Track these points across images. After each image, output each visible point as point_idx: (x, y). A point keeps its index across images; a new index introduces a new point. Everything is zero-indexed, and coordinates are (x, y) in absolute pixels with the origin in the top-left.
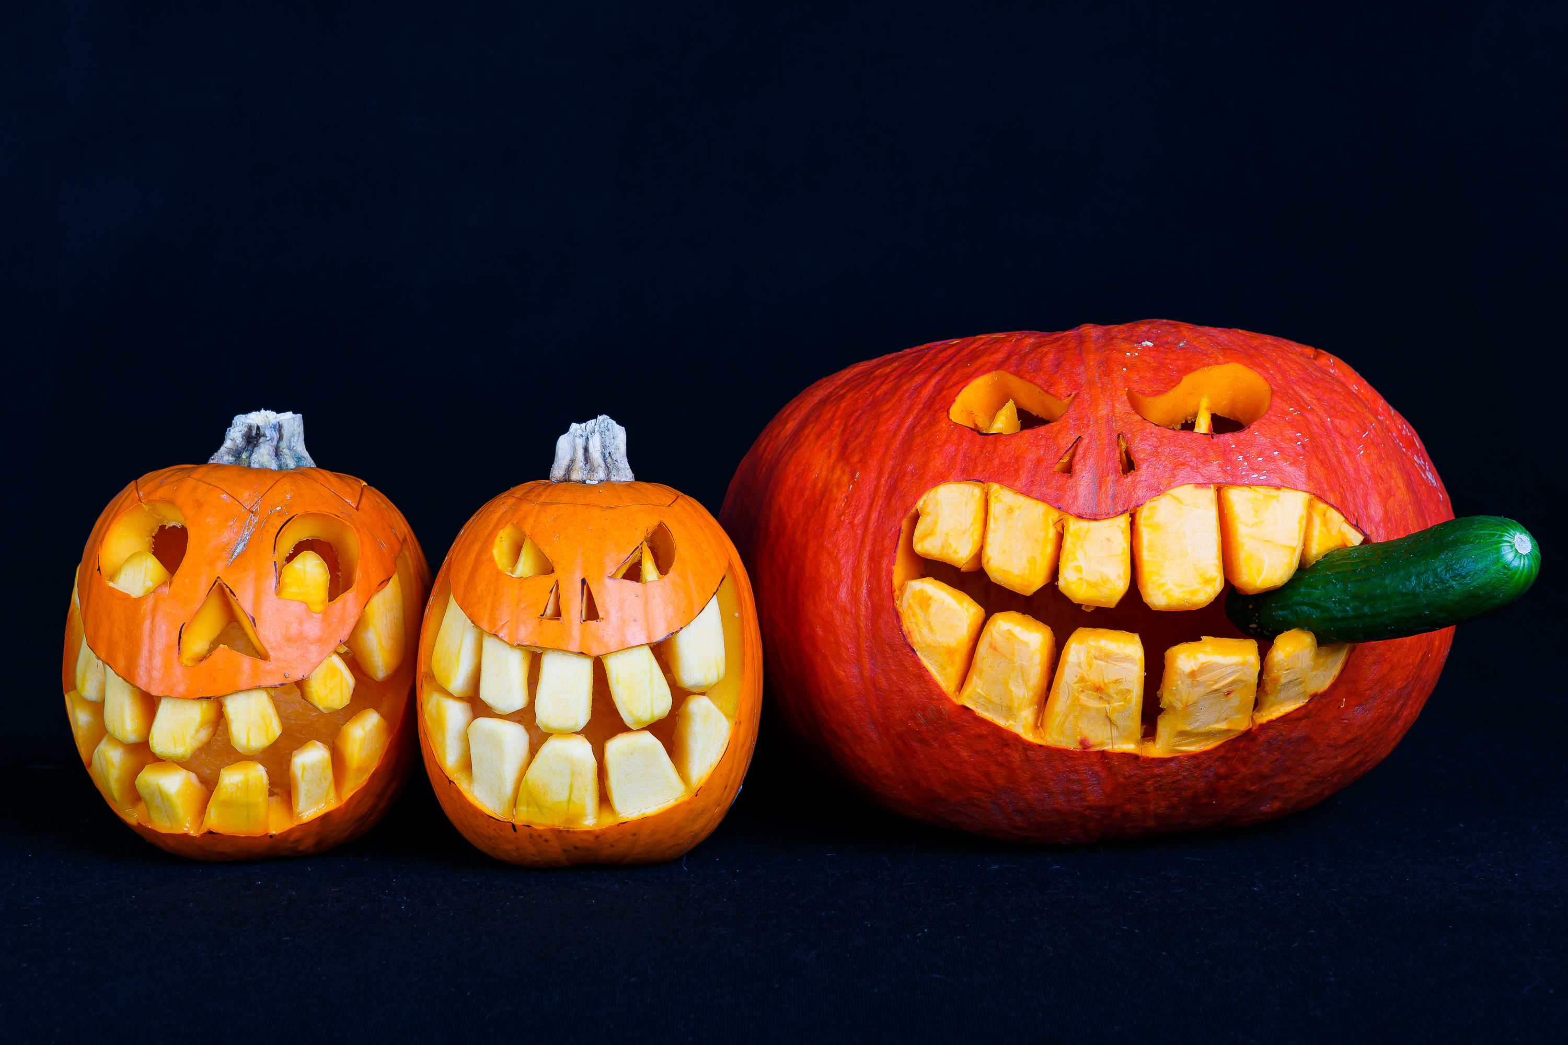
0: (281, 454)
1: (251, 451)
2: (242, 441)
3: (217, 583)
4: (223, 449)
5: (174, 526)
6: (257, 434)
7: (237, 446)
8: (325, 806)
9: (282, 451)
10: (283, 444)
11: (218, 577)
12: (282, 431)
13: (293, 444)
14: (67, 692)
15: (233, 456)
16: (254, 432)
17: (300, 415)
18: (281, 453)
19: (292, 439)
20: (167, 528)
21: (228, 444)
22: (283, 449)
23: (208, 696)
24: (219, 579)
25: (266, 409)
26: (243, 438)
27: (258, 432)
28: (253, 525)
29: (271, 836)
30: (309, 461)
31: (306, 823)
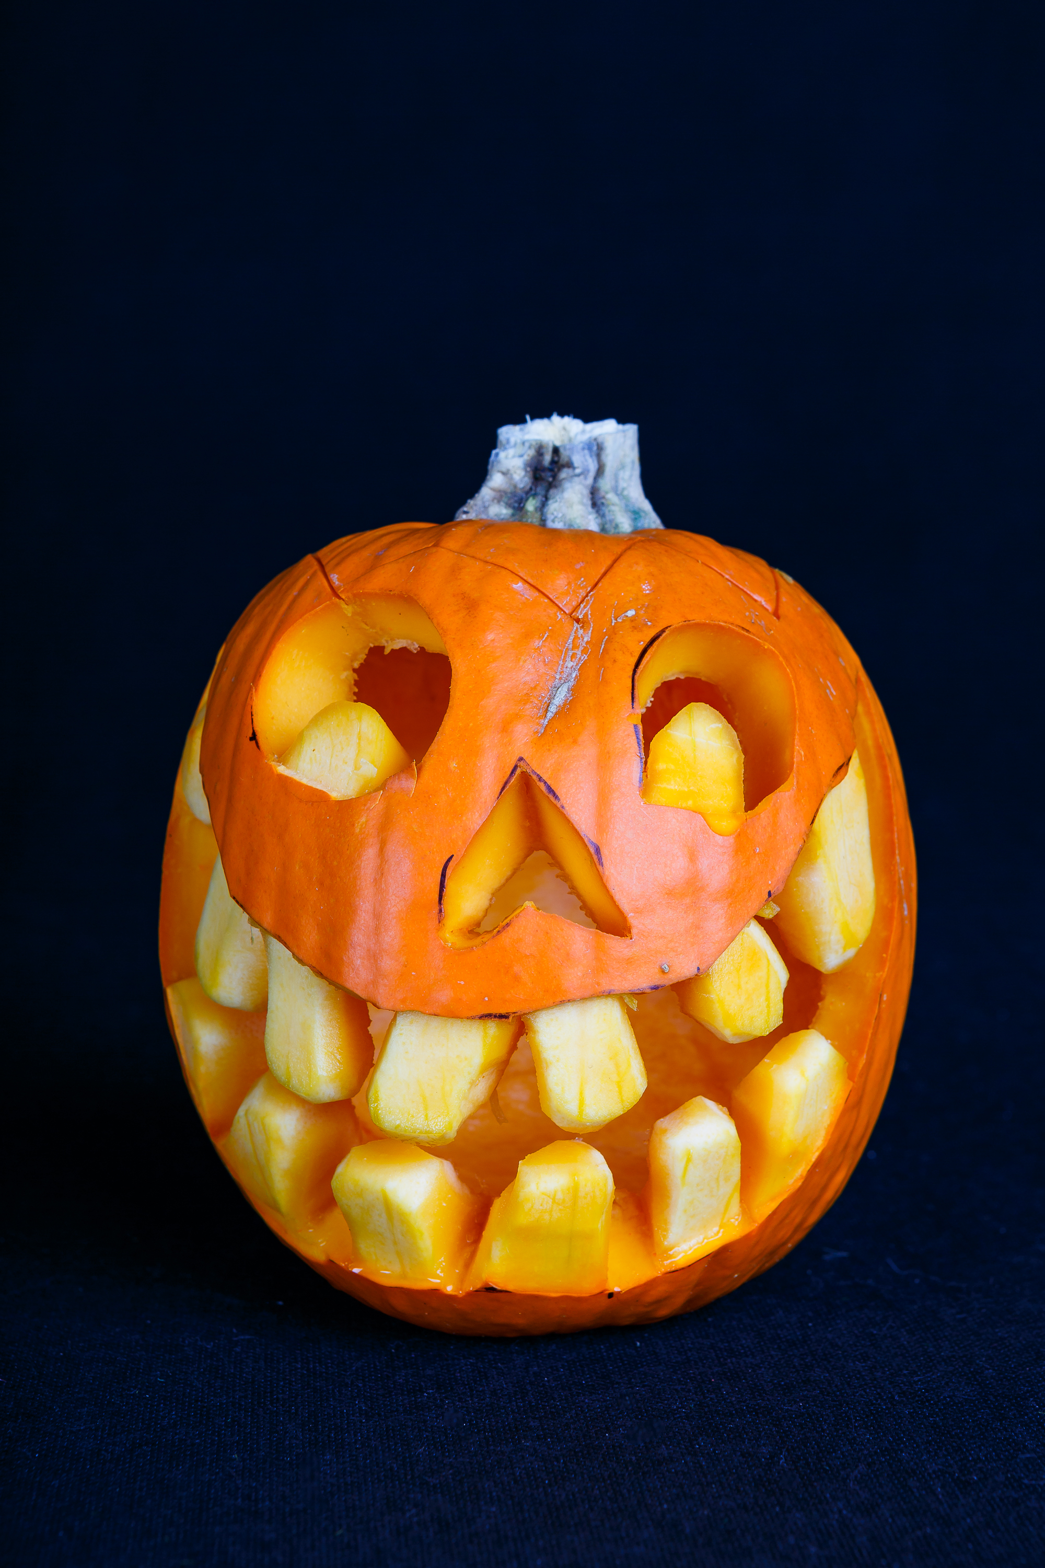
0: (603, 504)
1: (543, 496)
2: (524, 477)
3: (518, 771)
4: (486, 492)
5: (404, 650)
6: (553, 462)
7: (515, 487)
8: (718, 1232)
9: (604, 497)
10: (605, 484)
11: (521, 759)
12: (603, 457)
13: (622, 484)
14: (172, 982)
15: (508, 505)
16: (548, 458)
17: (632, 430)
18: (603, 501)
19: (621, 474)
20: (387, 651)
21: (496, 480)
22: (607, 493)
23: (503, 1011)
24: (522, 763)
25: (562, 414)
26: (526, 471)
27: (556, 459)
28: (581, 648)
29: (611, 1295)
30: (652, 520)
31: (683, 1269)
